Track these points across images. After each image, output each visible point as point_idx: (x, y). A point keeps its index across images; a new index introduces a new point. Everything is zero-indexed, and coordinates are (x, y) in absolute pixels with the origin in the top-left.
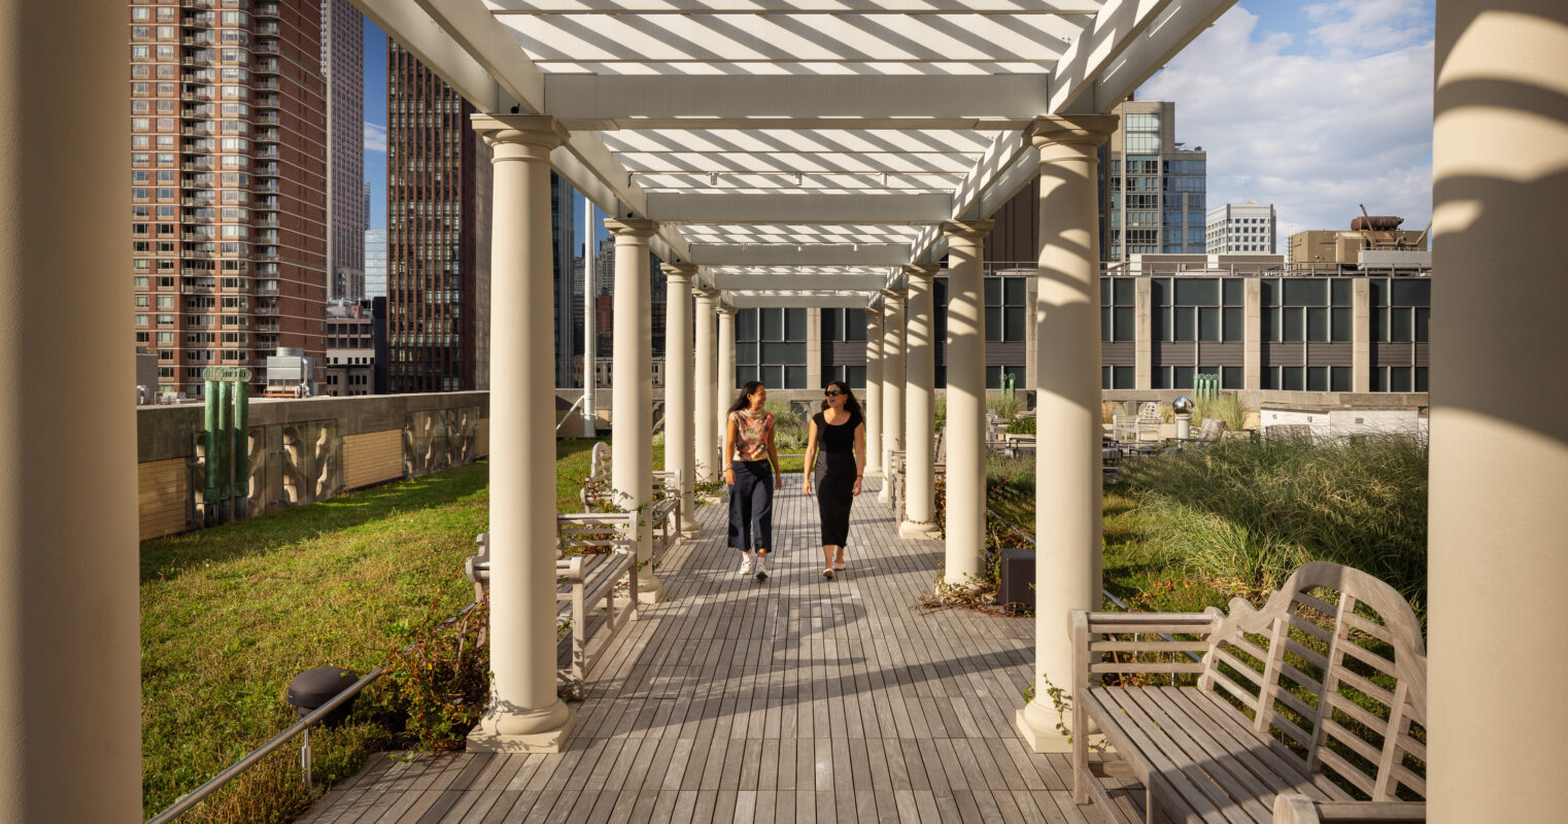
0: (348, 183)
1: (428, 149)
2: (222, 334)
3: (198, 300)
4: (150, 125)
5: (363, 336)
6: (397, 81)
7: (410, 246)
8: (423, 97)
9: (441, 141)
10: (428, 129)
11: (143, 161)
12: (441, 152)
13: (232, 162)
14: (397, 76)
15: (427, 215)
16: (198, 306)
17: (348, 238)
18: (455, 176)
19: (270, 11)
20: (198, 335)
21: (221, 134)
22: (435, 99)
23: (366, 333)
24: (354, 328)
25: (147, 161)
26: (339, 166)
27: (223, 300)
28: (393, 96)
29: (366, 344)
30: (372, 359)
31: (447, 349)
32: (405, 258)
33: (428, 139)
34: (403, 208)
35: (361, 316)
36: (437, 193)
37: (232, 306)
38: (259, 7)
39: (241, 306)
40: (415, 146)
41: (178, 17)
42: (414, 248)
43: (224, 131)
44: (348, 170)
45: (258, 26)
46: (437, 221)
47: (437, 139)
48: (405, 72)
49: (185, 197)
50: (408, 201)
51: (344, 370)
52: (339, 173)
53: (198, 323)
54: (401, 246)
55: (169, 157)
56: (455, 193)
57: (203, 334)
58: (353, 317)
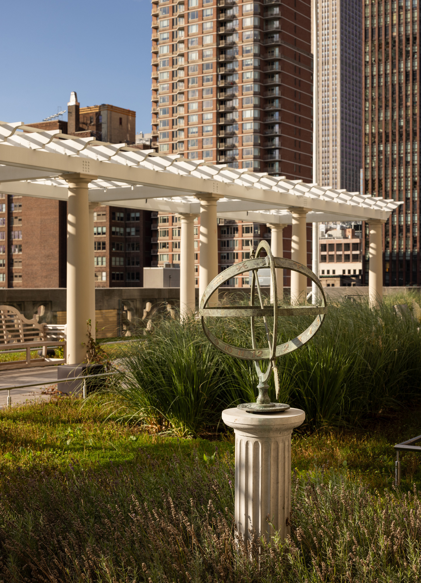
0: (353, 133)
1: (393, 101)
2: (243, 253)
3: (228, 229)
4: (199, 107)
5: (355, 252)
6: (370, 51)
7: (380, 180)
8: (390, 60)
9: (404, 93)
10: (393, 85)
11: (194, 133)
12: (404, 102)
13: (250, 127)
14: (370, 46)
15: (393, 154)
16: (228, 233)
17: (353, 176)
18: (414, 121)
19: (275, 12)
20: (228, 254)
21: (242, 107)
22: (399, 61)
23: (357, 250)
24: (347, 246)
25: (197, 132)
26: (346, 120)
27: (243, 228)
28: (368, 62)
29: (356, 258)
30: (360, 271)
31: (408, 262)
32: (377, 189)
33: (393, 93)
34: (375, 150)
35: (354, 236)
36: (401, 135)
37: (249, 232)
38: (267, 11)
39: (255, 232)
40: (383, 100)
41: (215, 28)
42: (383, 182)
43: (244, 105)
44: (353, 122)
45: (267, 25)
46: (400, 158)
47: (400, 92)
48: (376, 43)
49: (220, 155)
50: (379, 144)
51: (339, 279)
52: (346, 125)
53: (228, 246)
54: (373, 181)
55: (210, 128)
56: (415, 134)
57: (231, 253)
58: (347, 238)
